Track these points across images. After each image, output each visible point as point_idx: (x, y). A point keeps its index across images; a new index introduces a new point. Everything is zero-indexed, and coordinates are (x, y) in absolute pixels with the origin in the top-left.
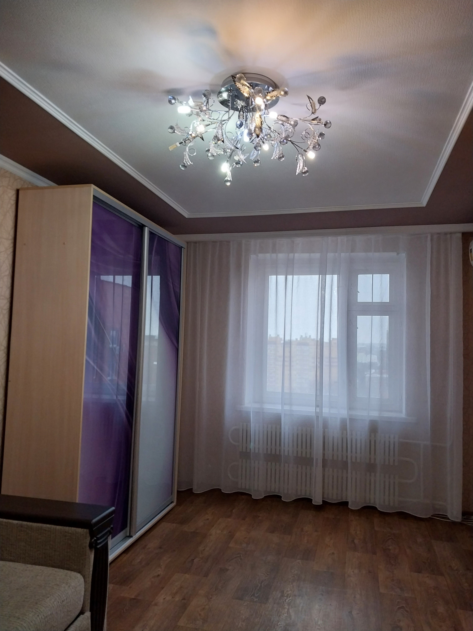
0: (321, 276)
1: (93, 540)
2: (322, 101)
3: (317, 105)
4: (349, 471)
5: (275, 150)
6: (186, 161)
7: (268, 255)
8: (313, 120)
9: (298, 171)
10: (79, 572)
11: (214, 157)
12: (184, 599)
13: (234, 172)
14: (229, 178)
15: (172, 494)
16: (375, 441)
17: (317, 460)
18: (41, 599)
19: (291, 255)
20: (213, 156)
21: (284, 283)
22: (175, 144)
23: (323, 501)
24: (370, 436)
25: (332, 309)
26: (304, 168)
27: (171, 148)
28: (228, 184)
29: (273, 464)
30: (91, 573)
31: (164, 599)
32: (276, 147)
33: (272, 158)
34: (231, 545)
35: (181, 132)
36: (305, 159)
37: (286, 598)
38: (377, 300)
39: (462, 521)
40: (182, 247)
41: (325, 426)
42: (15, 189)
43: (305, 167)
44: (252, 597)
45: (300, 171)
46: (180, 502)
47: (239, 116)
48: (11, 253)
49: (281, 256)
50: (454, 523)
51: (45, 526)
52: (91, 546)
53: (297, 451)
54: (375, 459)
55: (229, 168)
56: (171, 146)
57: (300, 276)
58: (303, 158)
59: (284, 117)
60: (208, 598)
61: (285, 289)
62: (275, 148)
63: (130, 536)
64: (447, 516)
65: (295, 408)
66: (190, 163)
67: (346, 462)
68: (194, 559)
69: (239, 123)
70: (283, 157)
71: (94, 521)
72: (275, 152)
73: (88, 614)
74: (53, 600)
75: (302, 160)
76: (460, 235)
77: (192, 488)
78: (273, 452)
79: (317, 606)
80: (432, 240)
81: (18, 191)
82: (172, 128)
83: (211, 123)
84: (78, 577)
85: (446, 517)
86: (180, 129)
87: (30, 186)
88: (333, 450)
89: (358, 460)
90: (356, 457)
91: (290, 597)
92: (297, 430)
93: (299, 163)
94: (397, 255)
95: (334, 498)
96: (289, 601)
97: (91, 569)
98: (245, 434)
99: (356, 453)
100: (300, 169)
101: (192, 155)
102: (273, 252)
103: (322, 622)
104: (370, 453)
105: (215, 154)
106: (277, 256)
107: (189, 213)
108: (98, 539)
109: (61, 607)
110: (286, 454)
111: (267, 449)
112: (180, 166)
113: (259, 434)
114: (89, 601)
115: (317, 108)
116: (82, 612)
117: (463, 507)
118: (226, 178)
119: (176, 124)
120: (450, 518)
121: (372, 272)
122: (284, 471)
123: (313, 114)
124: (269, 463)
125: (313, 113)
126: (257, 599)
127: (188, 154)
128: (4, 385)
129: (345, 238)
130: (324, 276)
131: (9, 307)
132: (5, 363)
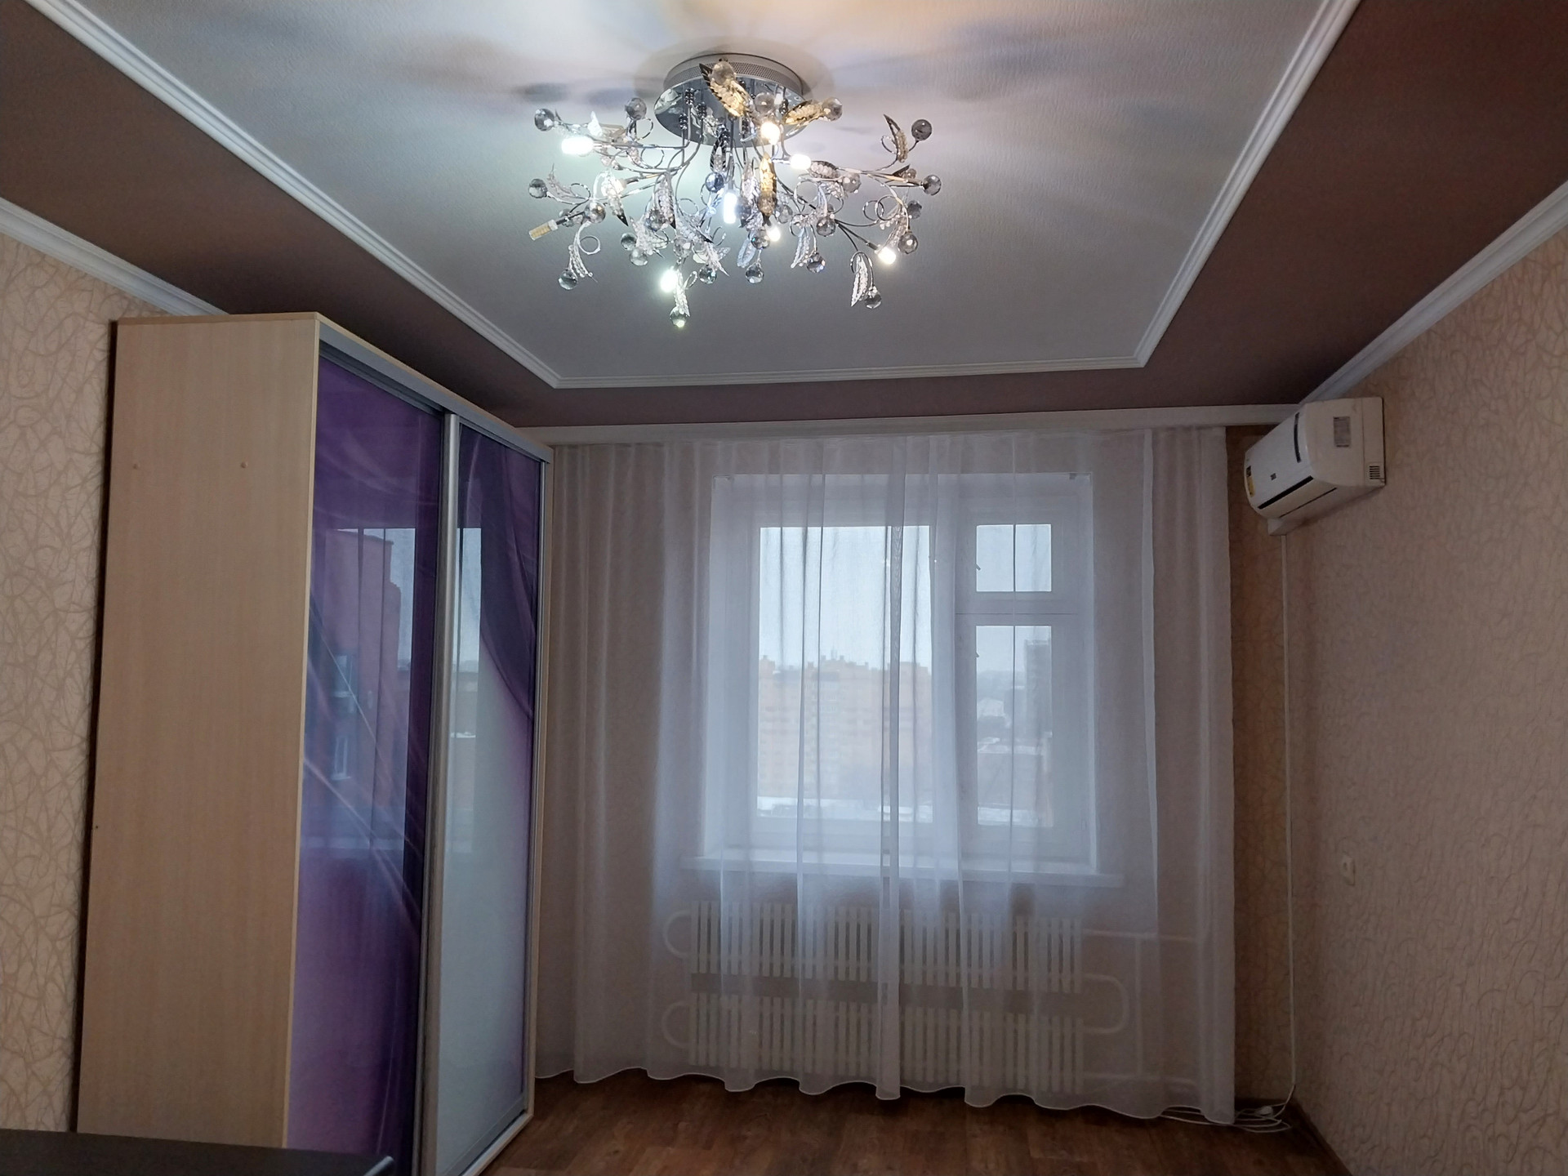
0: (890, 528)
2: (922, 131)
3: (910, 139)
4: (965, 1012)
5: (800, 245)
6: (574, 268)
7: (760, 479)
8: (896, 174)
9: (855, 297)
11: (647, 260)
13: (693, 295)
14: (681, 306)
15: (522, 1091)
16: (1026, 934)
17: (885, 986)
19: (817, 478)
20: (644, 256)
21: (801, 549)
22: (545, 224)
23: (903, 1090)
24: (1015, 924)
25: (918, 612)
26: (870, 289)
27: (534, 234)
28: (680, 324)
29: (777, 1001)
32: (803, 238)
33: (793, 266)
35: (561, 195)
36: (871, 265)
38: (1024, 586)
39: (1236, 1122)
40: (542, 460)
41: (905, 903)
42: (107, 321)
43: (873, 285)
45: (861, 297)
46: (543, 1107)
47: (712, 161)
48: (97, 488)
49: (791, 480)
50: (1216, 1128)
53: (836, 968)
54: (1026, 981)
55: (681, 283)
56: (535, 230)
57: (841, 529)
58: (867, 265)
59: (826, 167)
61: (802, 563)
62: (800, 241)
64: (1199, 1111)
65: (831, 859)
66: (586, 272)
67: (957, 991)
69: (712, 178)
70: (819, 262)
72: (798, 250)
75: (866, 270)
76: (1221, 433)
77: (573, 1071)
78: (777, 972)
80: (1155, 444)
81: (113, 327)
82: (538, 184)
83: (641, 175)
85: (1198, 1113)
86: (559, 187)
87: (145, 314)
88: (924, 962)
89: (986, 985)
90: (981, 978)
92: (837, 913)
93: (858, 276)
94: (1071, 478)
95: (928, 1080)
98: (704, 929)
99: (980, 967)
100: (861, 293)
101: (588, 253)
102: (771, 472)
104: (1015, 966)
105: (650, 253)
106: (781, 478)
107: (559, 377)
110: (809, 975)
111: (761, 965)
112: (560, 280)
113: (741, 926)
115: (908, 147)
117: (1238, 1089)
118: (675, 310)
119: (550, 175)
120: (1206, 1117)
121: (1014, 521)
122: (804, 1018)
123: (898, 161)
124: (767, 1000)
125: (898, 158)
127: (579, 249)
128: (80, 837)
129: (946, 438)
130: (898, 529)
131: (91, 632)
132: (83, 780)
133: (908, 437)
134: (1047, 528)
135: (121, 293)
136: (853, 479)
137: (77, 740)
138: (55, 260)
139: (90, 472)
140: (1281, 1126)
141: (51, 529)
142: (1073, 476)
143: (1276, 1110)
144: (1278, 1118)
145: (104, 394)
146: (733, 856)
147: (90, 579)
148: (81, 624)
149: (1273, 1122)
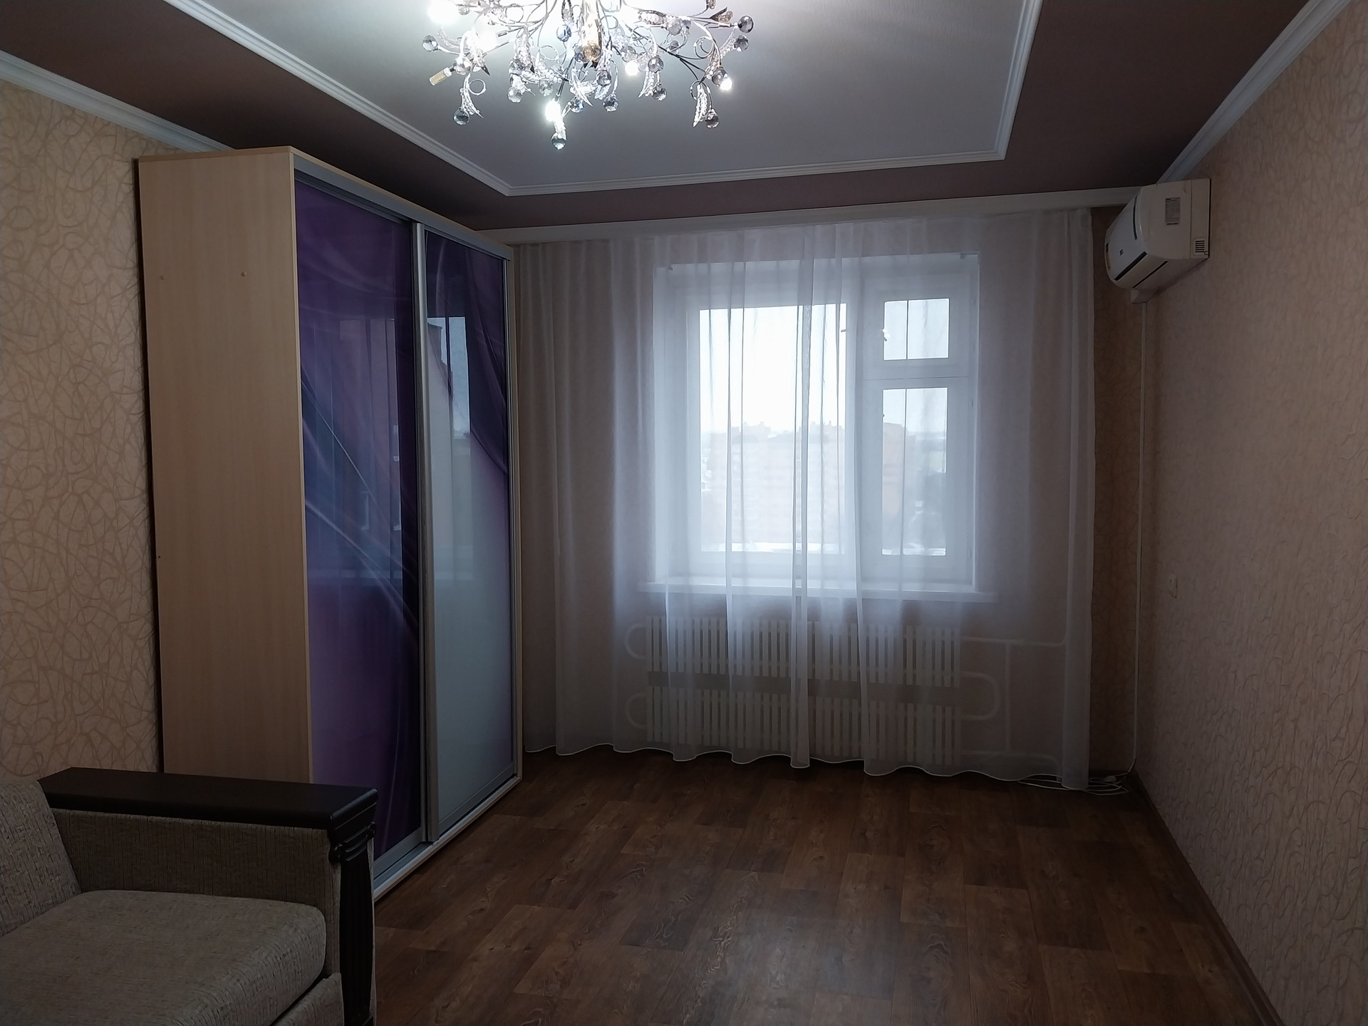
0: (801, 307)
1: (336, 848)
4: (864, 701)
5: (647, 77)
6: (465, 108)
7: (690, 267)
8: (713, 18)
9: (697, 119)
10: (315, 906)
11: (523, 98)
12: (528, 948)
13: (571, 122)
14: (561, 132)
15: (512, 759)
16: (914, 642)
17: (797, 681)
18: (242, 953)
19: (738, 266)
20: (520, 95)
22: (442, 72)
23: (812, 761)
24: (905, 632)
26: (709, 113)
27: (434, 80)
28: (560, 146)
29: (715, 692)
30: (338, 905)
31: (492, 949)
32: (648, 72)
33: (641, 95)
34: (624, 851)
35: (450, 48)
36: (709, 91)
37: (721, 939)
39: (1088, 788)
40: (504, 259)
41: (814, 616)
42: (130, 159)
43: (712, 109)
44: (658, 940)
45: (702, 118)
46: (529, 773)
48: (135, 296)
49: (718, 267)
50: (1070, 793)
51: (244, 825)
52: (333, 859)
54: (915, 677)
55: (560, 113)
56: (433, 75)
57: (760, 310)
58: (706, 92)
60: (573, 945)
62: (645, 73)
63: (429, 843)
64: (1055, 778)
65: (752, 583)
66: (475, 110)
67: (858, 684)
68: (551, 879)
69: (562, 30)
70: (662, 92)
71: (336, 814)
72: (646, 81)
73: (336, 977)
74: (265, 954)
75: (706, 97)
76: (1087, 213)
77: (554, 746)
79: (778, 950)
81: (135, 163)
82: (430, 39)
83: (510, 29)
84: (312, 914)
85: (1055, 782)
86: (447, 41)
87: (162, 152)
88: (831, 662)
89: (882, 680)
90: (877, 674)
91: (728, 937)
92: (761, 625)
93: (699, 101)
94: (960, 258)
95: (834, 754)
96: (727, 945)
97: (338, 899)
98: (658, 638)
99: (877, 665)
100: (701, 115)
101: (477, 94)
102: (700, 261)
103: (783, 976)
104: (905, 665)
105: (523, 92)
106: (709, 268)
107: (511, 187)
108: (347, 846)
109: (281, 965)
110: (739, 672)
111: (701, 665)
112: (455, 118)
113: (685, 636)
114: (338, 954)
116: (325, 974)
118: (555, 135)
119: (439, 31)
120: (1062, 784)
121: (907, 298)
122: (736, 705)
123: (708, 8)
124: (707, 691)
125: (709, 6)
126: (667, 944)
127: (469, 91)
128: (148, 564)
129: (850, 227)
130: (807, 308)
131: (142, 409)
132: (146, 521)
133: (817, 226)
134: (945, 303)
135: (138, 135)
136: (769, 265)
137: (138, 492)
138: (84, 112)
139: (128, 284)
140: (1121, 790)
141: (101, 329)
142: (963, 256)
143: (1118, 778)
144: (1119, 785)
145: (133, 220)
146: (678, 581)
147: (136, 368)
148: (133, 402)
149: (1115, 787)
